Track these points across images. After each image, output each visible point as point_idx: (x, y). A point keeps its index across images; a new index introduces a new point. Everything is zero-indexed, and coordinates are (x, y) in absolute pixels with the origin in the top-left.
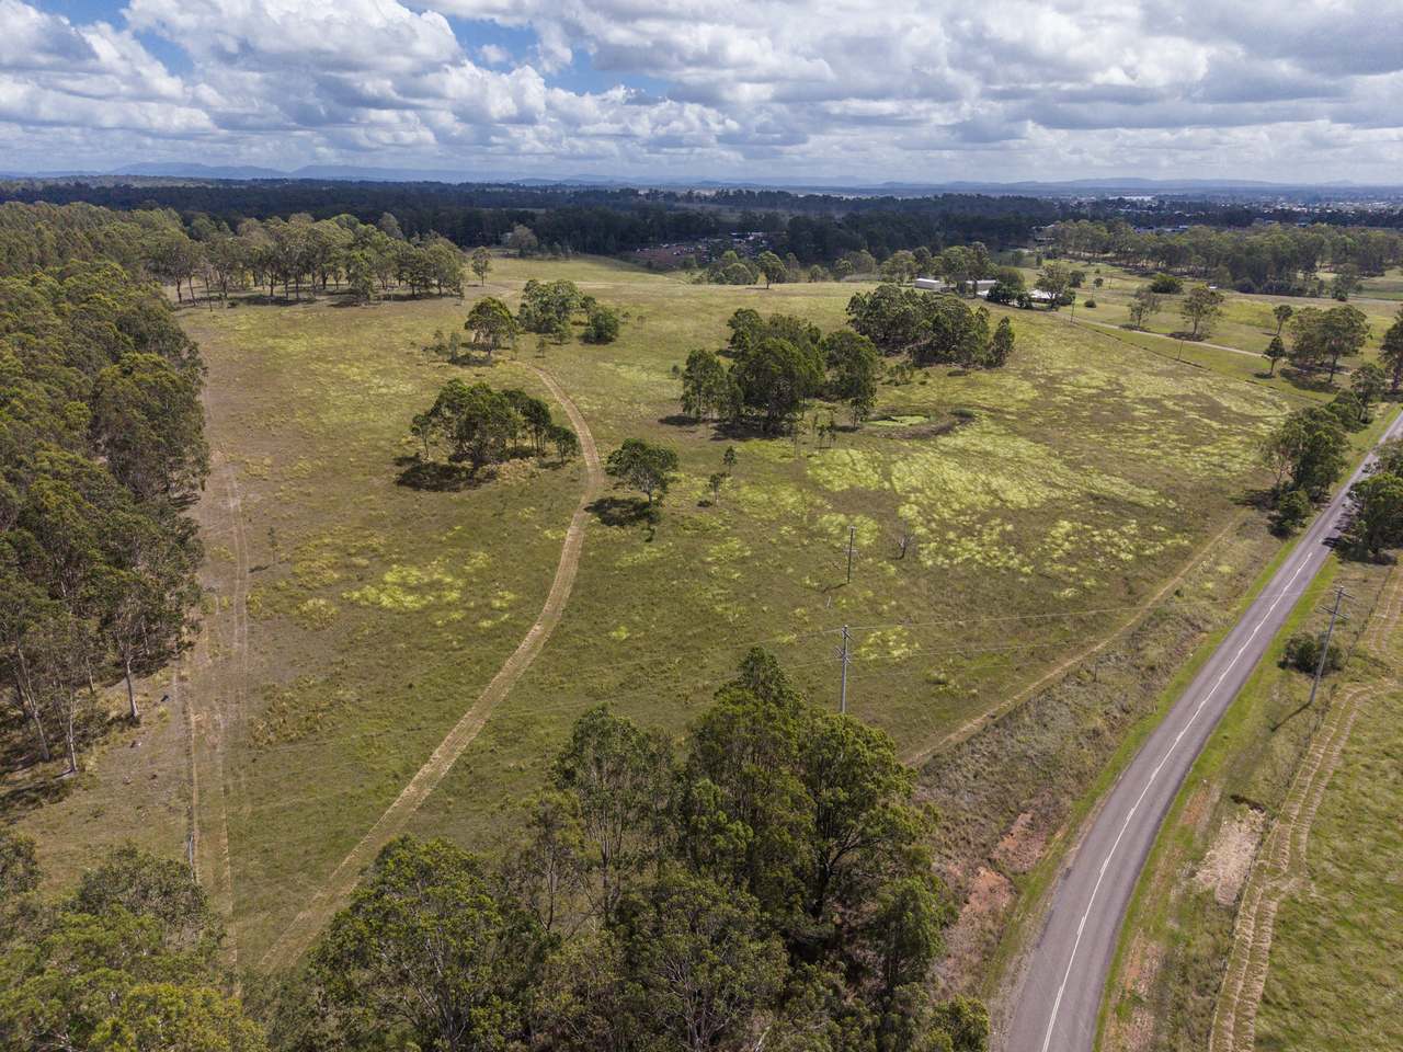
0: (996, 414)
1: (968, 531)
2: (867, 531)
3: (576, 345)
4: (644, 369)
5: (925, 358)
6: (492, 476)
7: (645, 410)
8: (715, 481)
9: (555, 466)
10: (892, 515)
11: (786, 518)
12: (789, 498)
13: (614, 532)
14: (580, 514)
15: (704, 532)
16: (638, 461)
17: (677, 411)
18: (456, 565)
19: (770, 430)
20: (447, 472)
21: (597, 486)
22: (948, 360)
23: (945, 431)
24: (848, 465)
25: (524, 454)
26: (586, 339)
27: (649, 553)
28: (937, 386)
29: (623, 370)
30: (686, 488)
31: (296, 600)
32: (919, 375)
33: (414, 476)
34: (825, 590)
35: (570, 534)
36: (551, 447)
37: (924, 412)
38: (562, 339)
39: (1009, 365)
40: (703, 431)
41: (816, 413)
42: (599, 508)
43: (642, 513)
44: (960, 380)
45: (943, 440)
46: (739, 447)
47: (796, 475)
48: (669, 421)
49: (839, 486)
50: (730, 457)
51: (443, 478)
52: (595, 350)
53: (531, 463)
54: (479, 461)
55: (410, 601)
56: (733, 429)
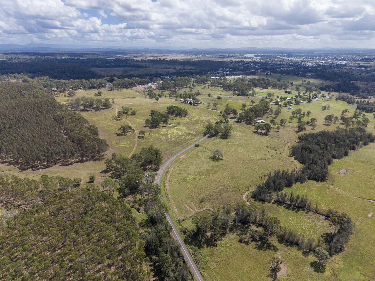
0: (183, 123)
1: (174, 137)
2: (164, 138)
3: (130, 116)
4: (140, 119)
5: (177, 115)
6: (127, 134)
7: (141, 125)
8: (149, 134)
9: (133, 133)
10: (167, 136)
11: (156, 137)
12: (157, 135)
13: (140, 139)
14: (136, 138)
15: (148, 139)
16: (142, 132)
17: (145, 125)
18: (126, 143)
19: (156, 127)
20: (122, 134)
21: (138, 135)
22: (179, 116)
23: (176, 126)
24: (164, 131)
25: (129, 132)
26: (131, 115)
27: (144, 141)
28: (177, 120)
29: (137, 119)
30: (147, 134)
31: (114, 146)
32: (175, 118)
33: (119, 135)
34: (159, 143)
35: (136, 140)
36: (132, 131)
37: (175, 124)
38: (128, 115)
39: (187, 116)
40: (148, 128)
41: (162, 124)
42: (138, 137)
43: (142, 137)
44: (180, 119)
45: (176, 127)
46: (152, 130)
47: (158, 133)
48: (144, 127)
49: (162, 133)
50: (151, 131)
51: (122, 135)
52: (133, 116)
53: (130, 133)
54: (125, 133)
55: (124, 146)
56: (152, 127)
